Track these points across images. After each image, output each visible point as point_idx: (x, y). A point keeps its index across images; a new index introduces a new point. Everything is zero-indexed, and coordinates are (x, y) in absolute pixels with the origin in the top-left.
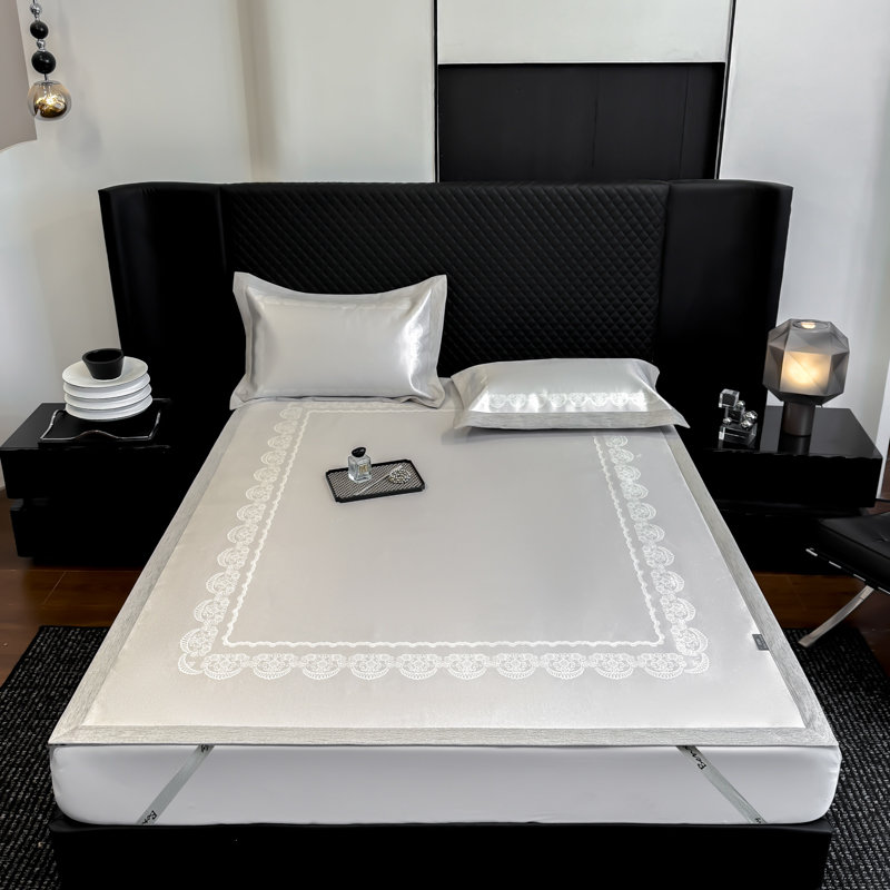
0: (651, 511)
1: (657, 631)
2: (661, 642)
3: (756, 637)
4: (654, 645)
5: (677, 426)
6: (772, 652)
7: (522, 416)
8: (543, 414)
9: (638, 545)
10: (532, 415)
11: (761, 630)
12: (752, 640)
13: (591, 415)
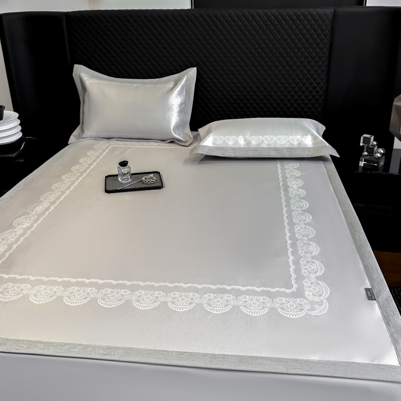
0: (306, 205)
1: (293, 282)
2: (294, 289)
3: (367, 290)
4: (288, 291)
5: (331, 156)
6: (378, 302)
7: (233, 149)
8: (246, 148)
9: (292, 224)
10: (240, 149)
11: (372, 285)
12: (364, 292)
13: (276, 149)
